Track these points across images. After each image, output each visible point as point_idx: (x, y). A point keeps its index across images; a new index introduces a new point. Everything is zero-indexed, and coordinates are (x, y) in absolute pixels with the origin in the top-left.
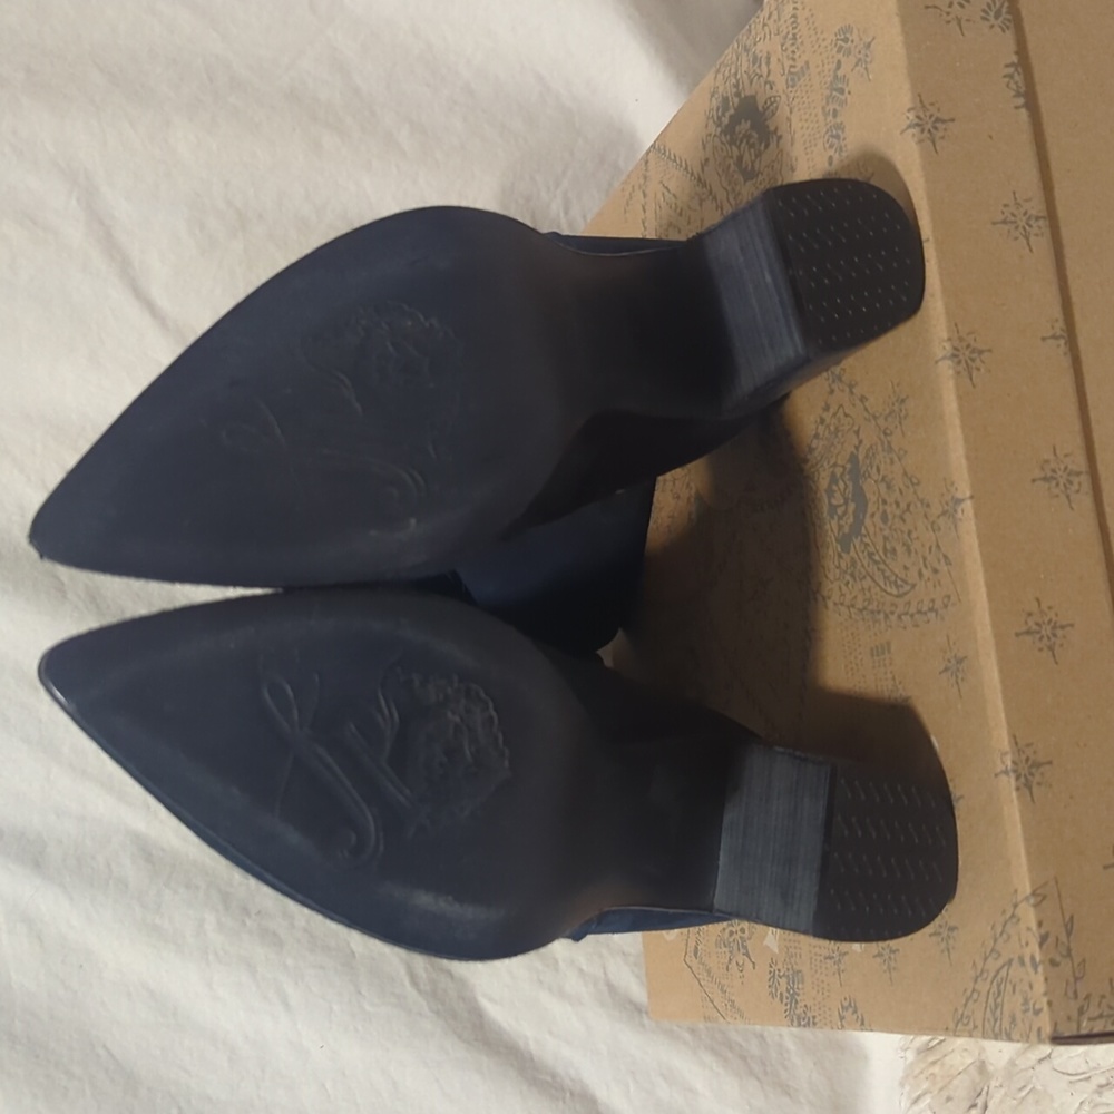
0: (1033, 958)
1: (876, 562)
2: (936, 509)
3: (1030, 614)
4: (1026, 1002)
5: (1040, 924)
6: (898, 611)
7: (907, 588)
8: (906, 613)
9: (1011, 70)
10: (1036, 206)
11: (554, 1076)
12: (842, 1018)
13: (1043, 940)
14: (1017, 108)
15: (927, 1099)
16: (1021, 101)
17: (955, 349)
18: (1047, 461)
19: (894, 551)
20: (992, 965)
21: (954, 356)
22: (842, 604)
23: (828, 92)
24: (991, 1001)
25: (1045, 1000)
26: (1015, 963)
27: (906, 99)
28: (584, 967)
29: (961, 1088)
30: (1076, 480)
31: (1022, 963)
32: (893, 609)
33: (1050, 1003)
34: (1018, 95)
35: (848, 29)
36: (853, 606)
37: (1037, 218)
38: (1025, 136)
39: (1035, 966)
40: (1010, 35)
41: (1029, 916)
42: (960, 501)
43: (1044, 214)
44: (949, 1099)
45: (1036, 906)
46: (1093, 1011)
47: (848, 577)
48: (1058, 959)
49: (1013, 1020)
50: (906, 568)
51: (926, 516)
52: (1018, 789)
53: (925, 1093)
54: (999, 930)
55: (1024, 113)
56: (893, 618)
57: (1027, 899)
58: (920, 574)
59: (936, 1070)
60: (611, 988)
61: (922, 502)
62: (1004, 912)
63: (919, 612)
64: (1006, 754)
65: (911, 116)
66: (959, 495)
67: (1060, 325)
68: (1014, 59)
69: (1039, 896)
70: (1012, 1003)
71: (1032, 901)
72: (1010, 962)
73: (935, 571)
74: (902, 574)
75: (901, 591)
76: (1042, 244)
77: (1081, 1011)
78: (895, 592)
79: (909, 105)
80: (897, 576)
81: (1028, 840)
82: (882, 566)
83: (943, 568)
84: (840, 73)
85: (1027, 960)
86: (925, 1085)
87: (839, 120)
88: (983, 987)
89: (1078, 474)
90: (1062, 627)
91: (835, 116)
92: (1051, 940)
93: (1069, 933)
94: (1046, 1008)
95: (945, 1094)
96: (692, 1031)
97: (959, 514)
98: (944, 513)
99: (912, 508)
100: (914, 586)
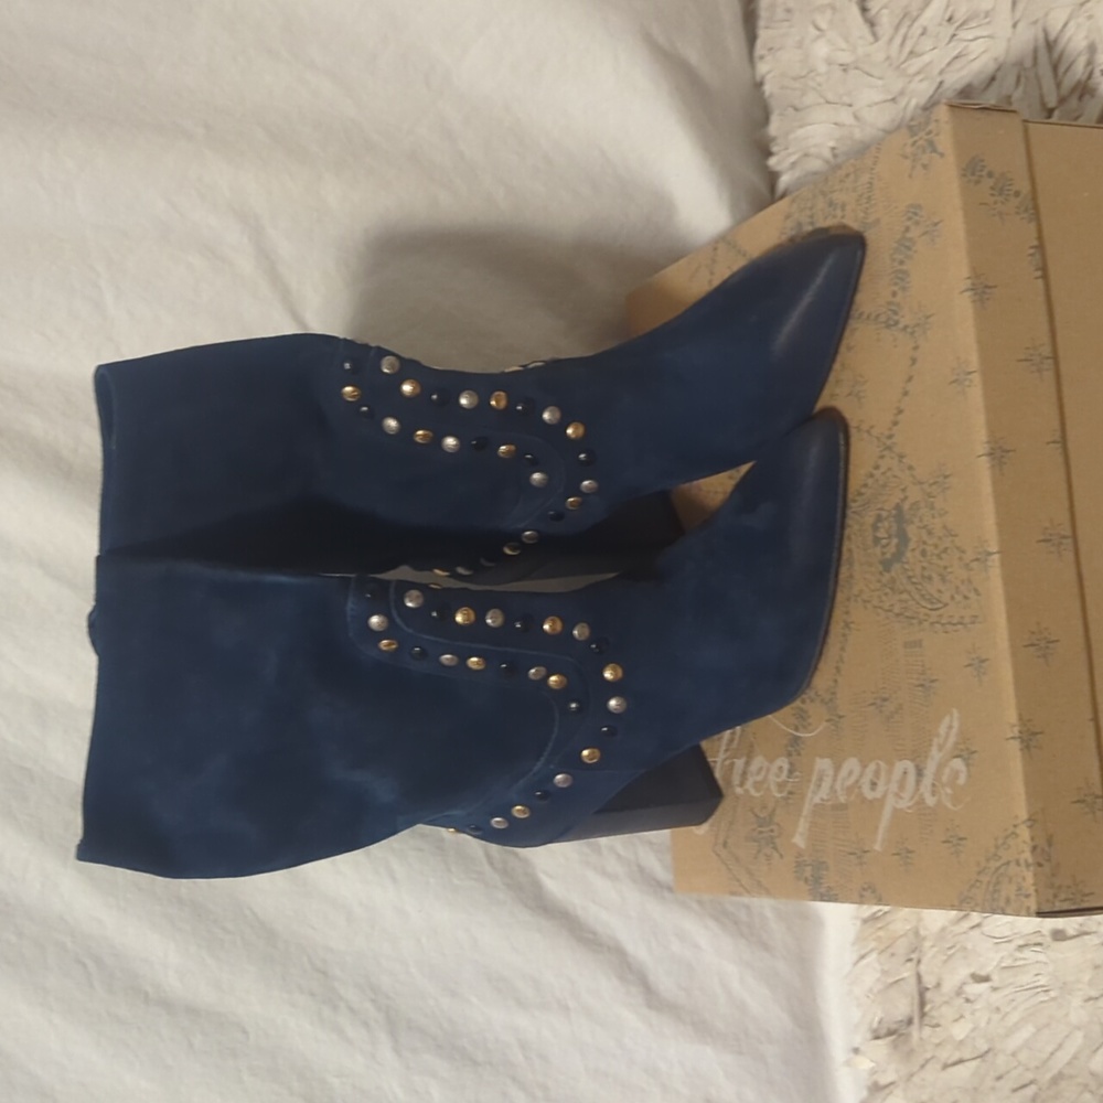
0: (1026, 861)
1: (914, 583)
2: (969, 555)
3: (1033, 633)
4: (1019, 889)
5: (1032, 839)
6: (931, 620)
7: (940, 605)
8: (937, 622)
9: (1032, 251)
10: (1046, 351)
11: (594, 933)
12: (862, 896)
13: (1034, 848)
14: (1037, 278)
15: (874, 956)
16: (1039, 273)
17: (992, 449)
18: (1046, 528)
19: (930, 578)
20: (994, 864)
21: (990, 454)
22: (880, 608)
23: (895, 245)
24: (991, 888)
25: (1033, 888)
26: (1013, 865)
27: (965, 271)
28: (622, 853)
29: (902, 947)
30: (1064, 541)
31: (1018, 863)
32: (926, 618)
33: (1036, 891)
34: (1037, 270)
35: (919, 207)
36: (890, 611)
37: (1048, 358)
38: (1041, 299)
39: (1028, 865)
40: (1033, 226)
41: (1025, 833)
42: (990, 554)
43: (1050, 355)
44: (893, 955)
45: (1030, 827)
46: (1063, 896)
47: (888, 590)
48: (1043, 862)
49: (1008, 901)
50: (940, 591)
51: (960, 559)
52: (1021, 750)
53: (872, 951)
54: (1000, 842)
55: (1040, 282)
56: (926, 624)
57: (1024, 822)
58: (952, 598)
59: (881, 933)
60: (641, 869)
61: (958, 548)
62: (1006, 830)
63: (950, 623)
64: (1014, 726)
65: (969, 282)
66: (990, 550)
67: (1058, 434)
68: (1035, 243)
69: (1032, 821)
70: (1008, 890)
71: (1029, 823)
72: (1008, 863)
73: (966, 598)
74: (936, 595)
75: (936, 606)
76: (1049, 375)
77: (1055, 896)
78: (929, 606)
79: (967, 275)
80: (931, 595)
81: (1027, 783)
82: (919, 587)
83: (972, 595)
84: (909, 235)
85: (1022, 862)
86: (873, 944)
87: (904, 267)
88: (985, 879)
89: (1064, 537)
90: (1053, 642)
91: (902, 263)
92: (1039, 850)
93: (1050, 845)
94: (1033, 893)
95: (890, 951)
96: (700, 902)
97: (989, 563)
98: (977, 560)
99: (949, 551)
100: (946, 605)
